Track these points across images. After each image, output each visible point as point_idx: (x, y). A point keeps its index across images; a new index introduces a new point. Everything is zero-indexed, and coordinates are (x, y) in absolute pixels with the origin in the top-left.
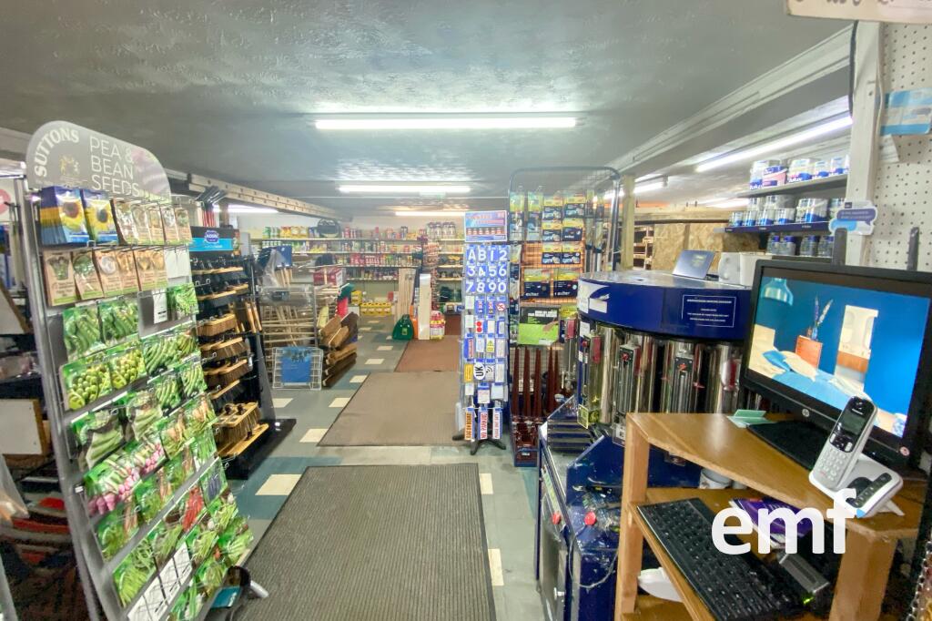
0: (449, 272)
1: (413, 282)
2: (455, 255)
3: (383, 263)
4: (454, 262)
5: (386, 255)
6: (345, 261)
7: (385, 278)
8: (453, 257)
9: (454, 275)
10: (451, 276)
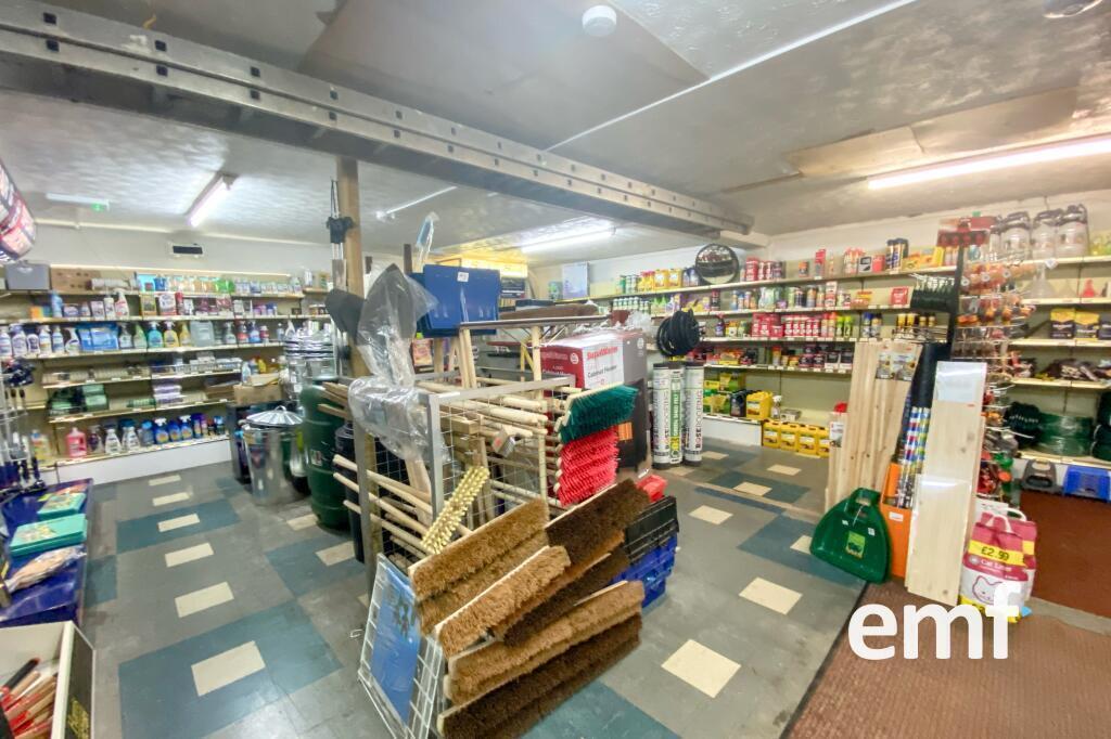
0: (1044, 361)
1: (905, 387)
2: (1079, 308)
3: (829, 332)
4: (1072, 330)
5: (839, 313)
6: (741, 329)
7: (829, 368)
8: (1071, 315)
9: (1065, 369)
10: (1054, 371)
